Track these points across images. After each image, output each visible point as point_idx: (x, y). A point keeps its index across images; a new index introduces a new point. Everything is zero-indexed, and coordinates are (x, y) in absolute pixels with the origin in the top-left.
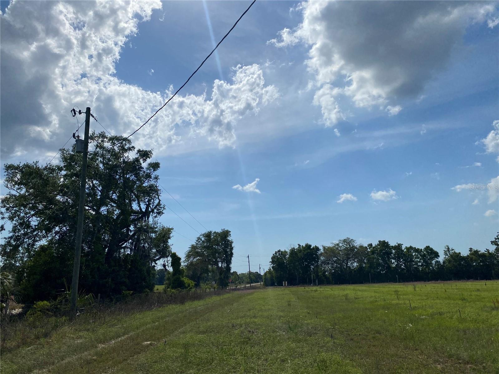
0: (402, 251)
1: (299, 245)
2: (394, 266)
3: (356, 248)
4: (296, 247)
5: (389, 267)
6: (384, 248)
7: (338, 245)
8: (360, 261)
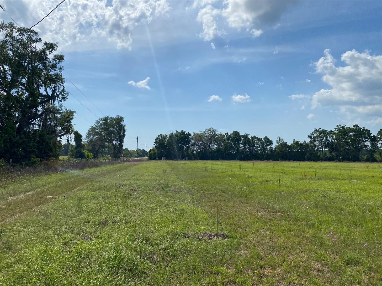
0: (249, 139)
1: (176, 131)
2: (241, 149)
3: (217, 135)
4: (174, 132)
5: (238, 150)
6: (236, 136)
7: (204, 132)
8: (219, 145)
